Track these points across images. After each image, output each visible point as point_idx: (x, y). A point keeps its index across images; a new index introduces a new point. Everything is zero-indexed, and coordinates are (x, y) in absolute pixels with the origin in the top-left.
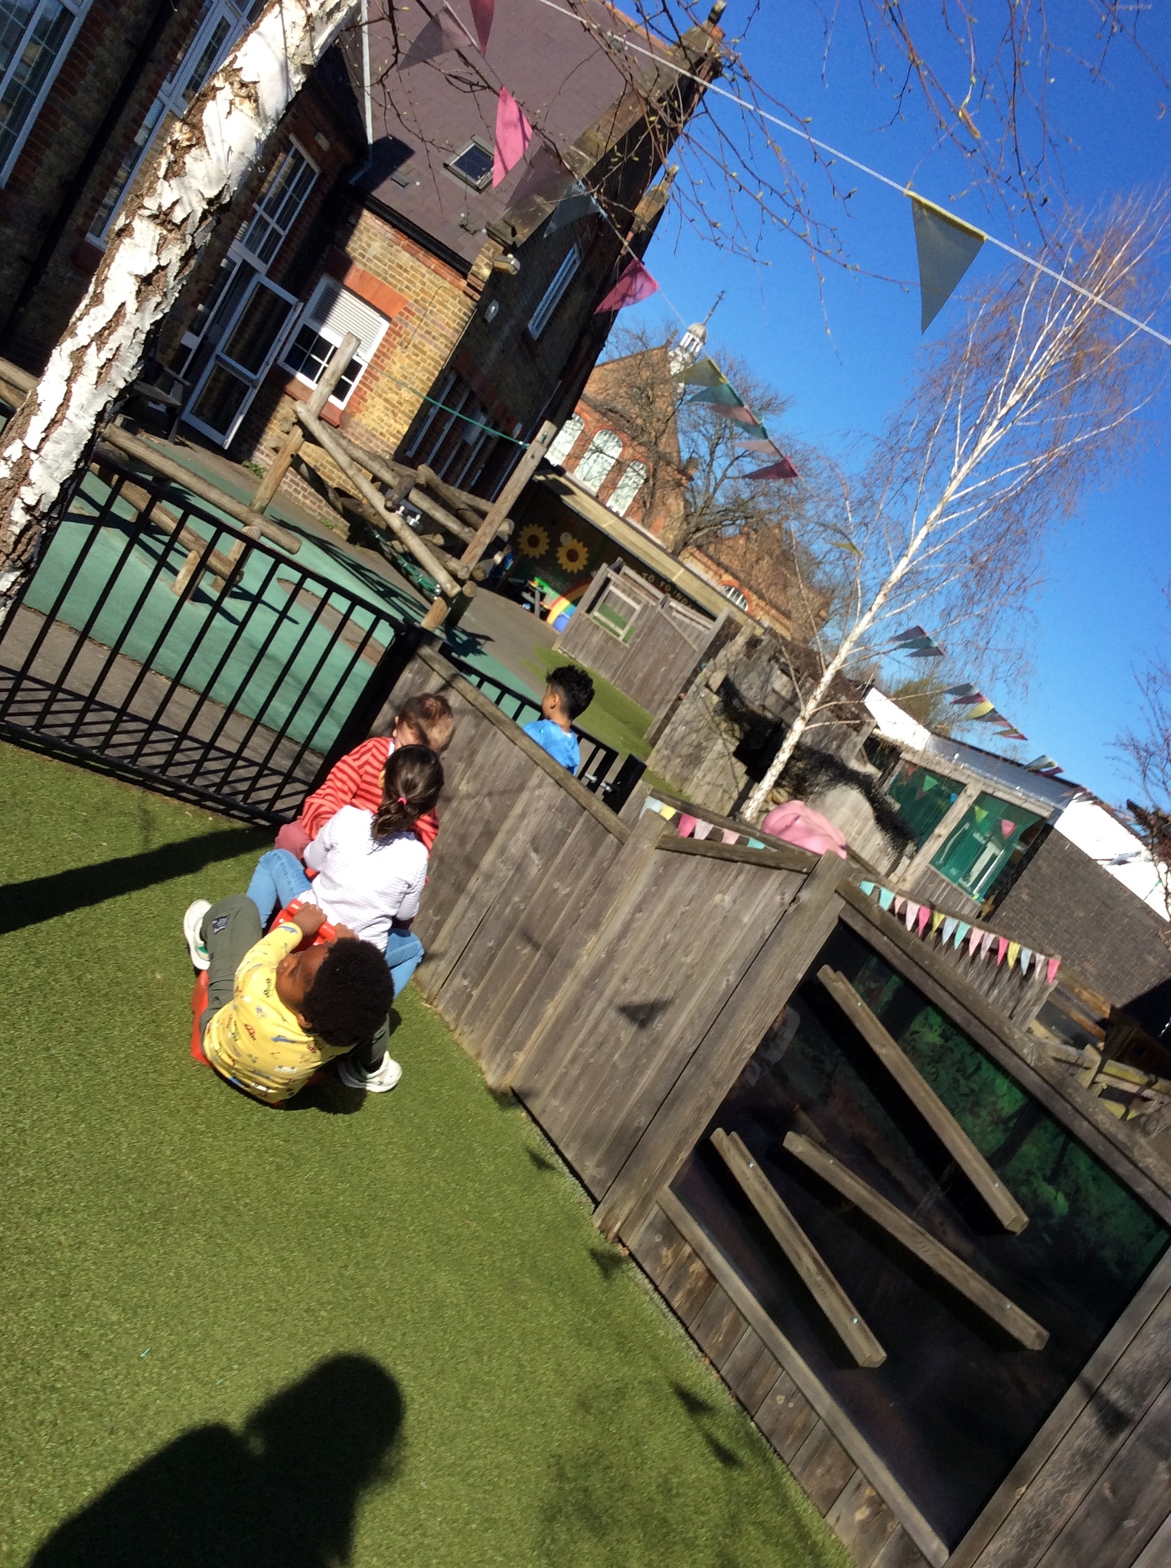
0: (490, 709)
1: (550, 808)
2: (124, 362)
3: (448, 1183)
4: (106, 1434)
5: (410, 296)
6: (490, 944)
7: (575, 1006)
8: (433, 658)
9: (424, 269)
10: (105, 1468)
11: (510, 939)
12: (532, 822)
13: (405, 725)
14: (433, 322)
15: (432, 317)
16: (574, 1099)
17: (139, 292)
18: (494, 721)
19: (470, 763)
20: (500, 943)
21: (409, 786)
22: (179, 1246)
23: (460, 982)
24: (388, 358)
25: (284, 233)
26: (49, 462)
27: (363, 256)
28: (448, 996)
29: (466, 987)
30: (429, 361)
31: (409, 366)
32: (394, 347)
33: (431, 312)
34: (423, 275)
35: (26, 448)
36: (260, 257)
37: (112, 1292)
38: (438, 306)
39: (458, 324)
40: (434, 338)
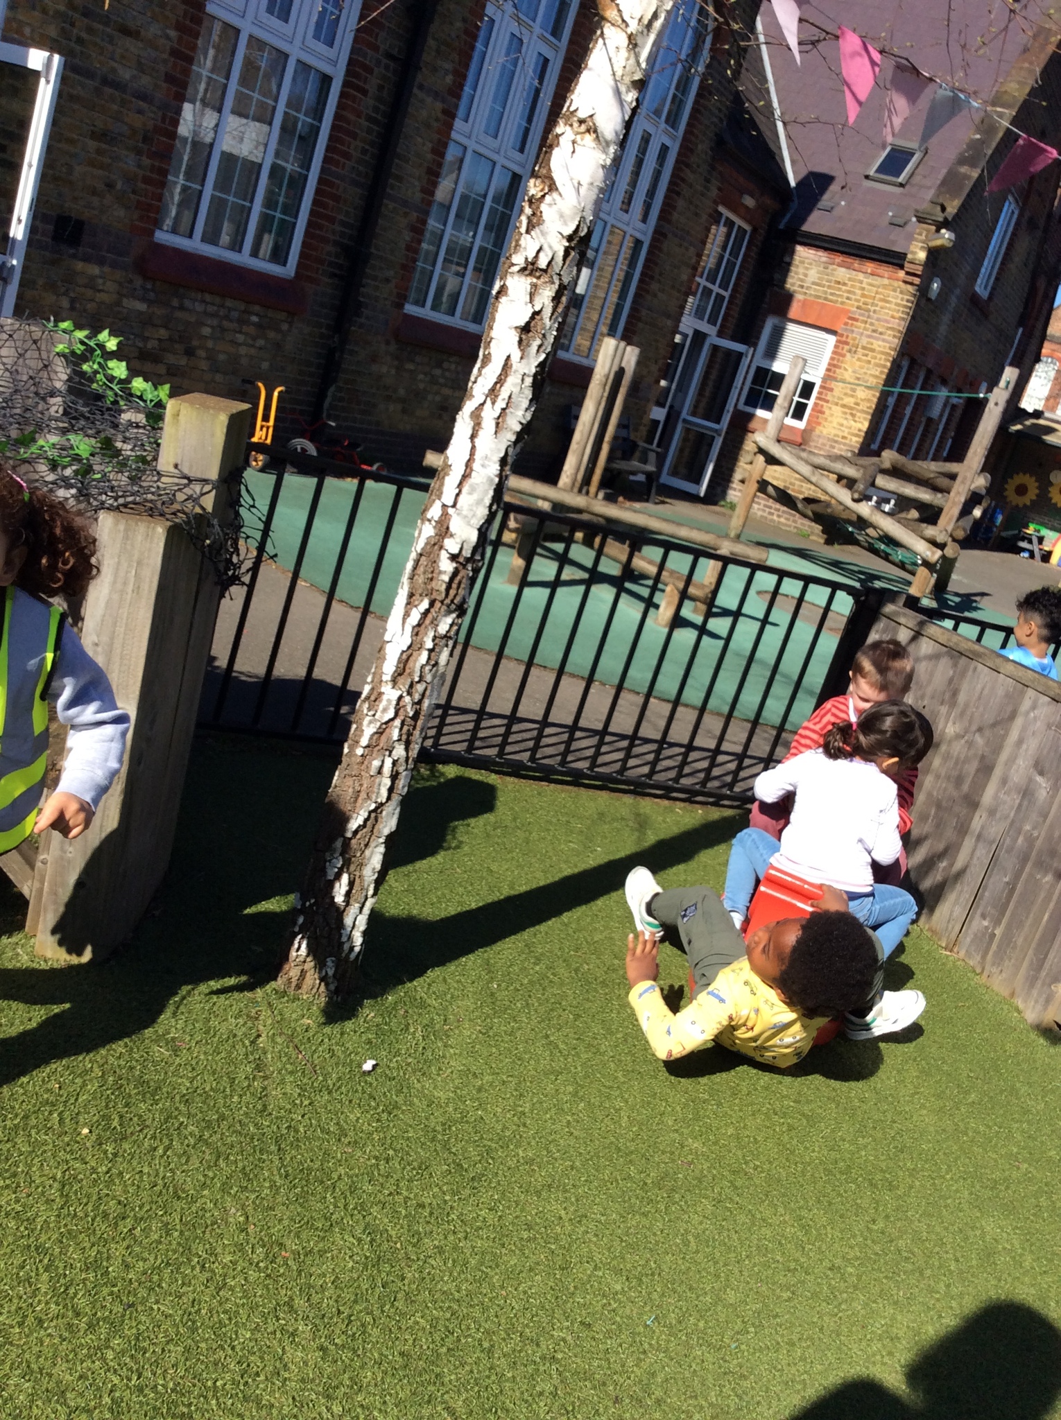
0: (964, 646)
1: (1049, 726)
2: (517, 407)
3: (990, 1128)
4: (610, 1404)
5: (852, 306)
6: (1007, 879)
8: (898, 613)
9: (861, 276)
11: (1027, 869)
12: (1031, 746)
13: (859, 677)
14: (878, 320)
15: (876, 316)
17: (520, 342)
18: (974, 657)
19: (953, 703)
20: (1017, 876)
22: (685, 1212)
23: (979, 924)
24: (839, 367)
25: (726, 294)
26: (464, 513)
27: (802, 287)
28: (968, 939)
29: (987, 928)
30: (879, 356)
31: (861, 367)
32: (844, 356)
33: (875, 312)
34: (861, 282)
35: (444, 506)
36: (709, 322)
37: (615, 1262)
38: (881, 304)
39: (903, 312)
40: (881, 333)
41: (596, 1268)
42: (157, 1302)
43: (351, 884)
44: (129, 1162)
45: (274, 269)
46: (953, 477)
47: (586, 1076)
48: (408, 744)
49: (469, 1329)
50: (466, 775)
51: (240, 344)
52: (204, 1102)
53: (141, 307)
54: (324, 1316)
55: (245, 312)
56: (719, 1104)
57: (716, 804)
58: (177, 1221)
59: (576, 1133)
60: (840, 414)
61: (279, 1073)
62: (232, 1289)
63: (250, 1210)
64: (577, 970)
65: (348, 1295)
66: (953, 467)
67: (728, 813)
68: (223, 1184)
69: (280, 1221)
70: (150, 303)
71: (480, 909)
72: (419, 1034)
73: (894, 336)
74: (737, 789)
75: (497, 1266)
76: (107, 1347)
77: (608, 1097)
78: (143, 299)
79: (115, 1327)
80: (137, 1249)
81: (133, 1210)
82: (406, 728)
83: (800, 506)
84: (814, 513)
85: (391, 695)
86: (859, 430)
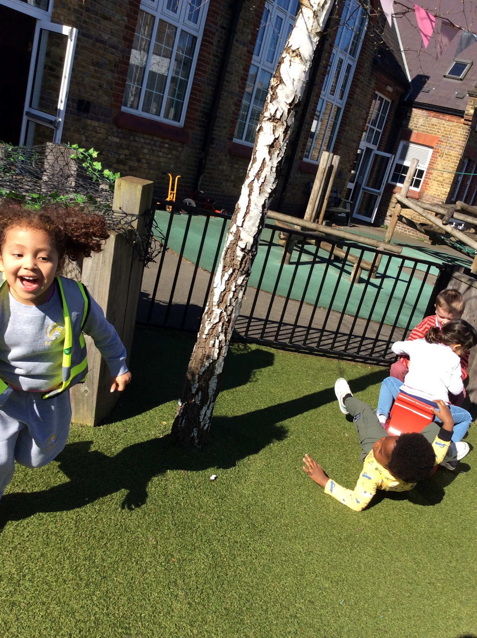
5: (440, 135)
8: (460, 276)
9: (443, 122)
13: (439, 307)
14: (452, 141)
15: (451, 140)
24: (435, 163)
25: (381, 131)
26: (247, 230)
27: (416, 127)
30: (453, 158)
31: (445, 163)
32: (437, 158)
33: (451, 138)
34: (444, 124)
35: (238, 226)
36: (373, 144)
38: (453, 134)
39: (464, 138)
40: (454, 148)
42: (116, 577)
45: (175, 123)
48: (226, 334)
49: (257, 600)
50: (261, 349)
51: (161, 157)
53: (117, 140)
54: (190, 589)
55: (162, 142)
57: (377, 364)
60: (436, 185)
62: (149, 574)
63: (158, 539)
64: (310, 439)
65: (202, 580)
67: (382, 369)
68: (147, 526)
69: (172, 544)
70: (120, 138)
71: (265, 409)
73: (460, 149)
74: (387, 357)
75: (271, 572)
78: (117, 137)
79: (97, 586)
80: (108, 553)
82: (224, 327)
83: (418, 227)
84: (425, 230)
85: (217, 311)
86: (446, 192)
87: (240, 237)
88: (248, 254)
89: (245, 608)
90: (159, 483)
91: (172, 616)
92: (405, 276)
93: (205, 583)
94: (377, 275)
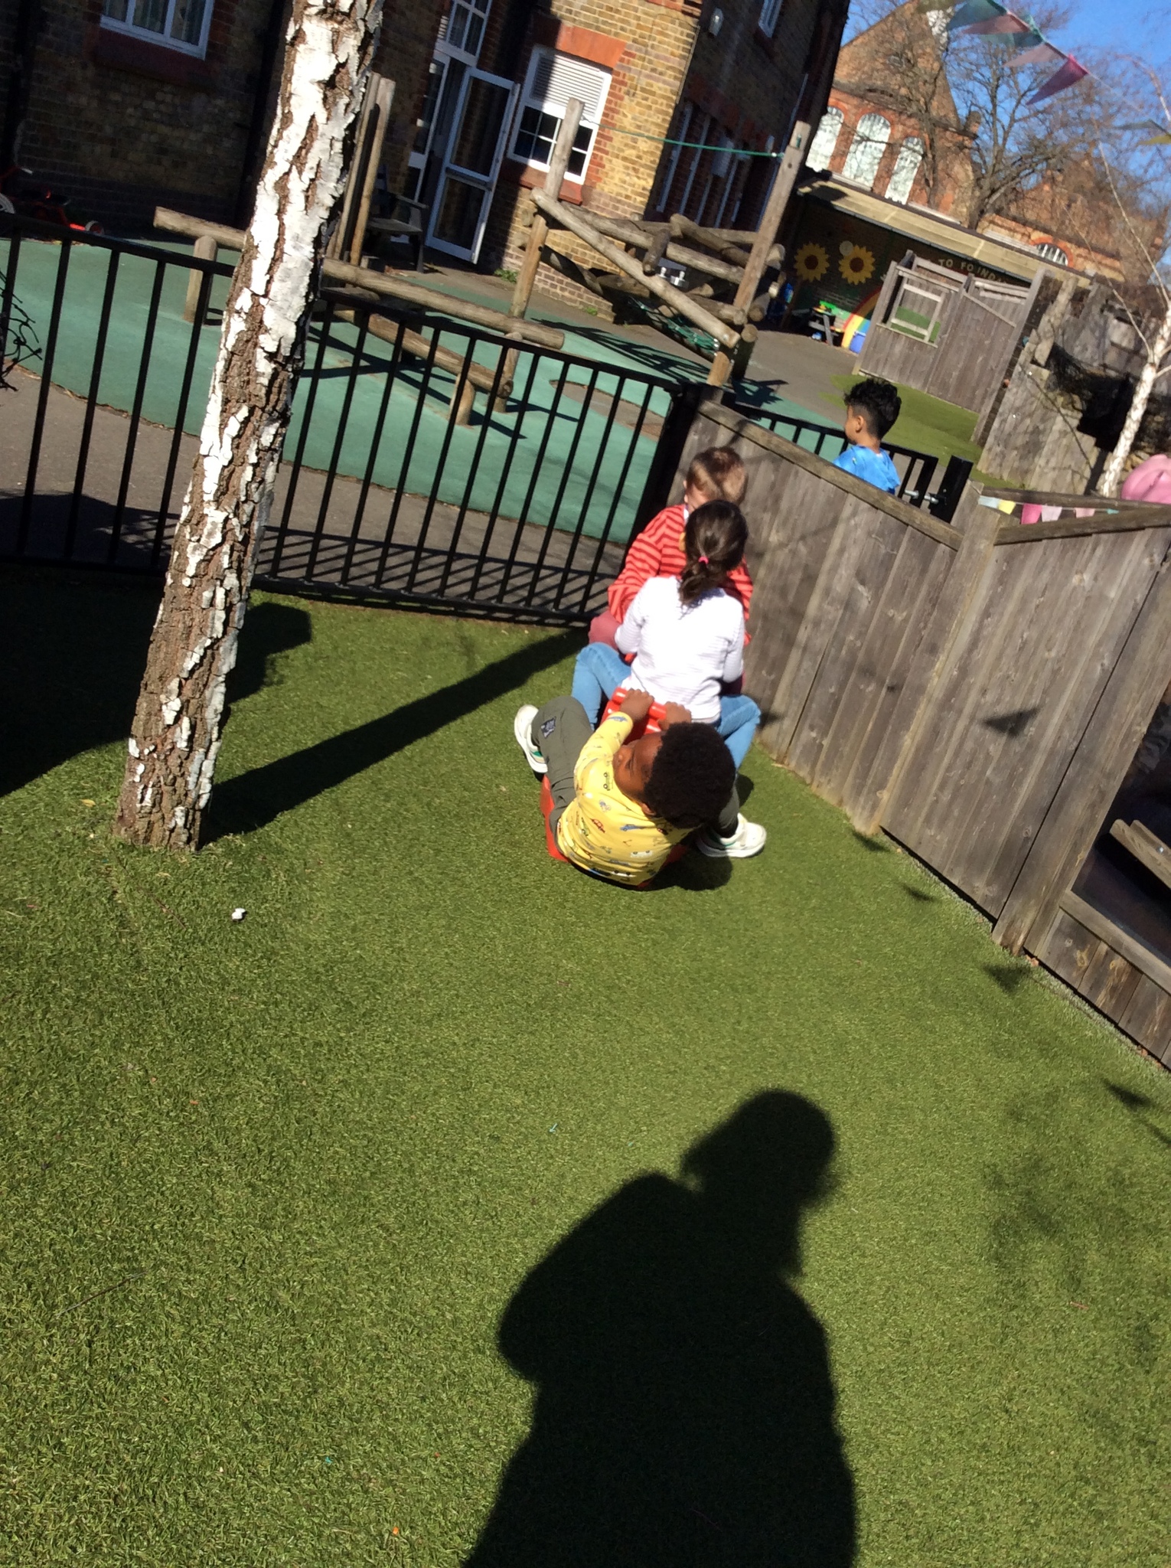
0: (786, 448)
1: (869, 534)
2: (327, 178)
3: (830, 929)
4: (528, 1205)
5: (627, 38)
6: (832, 690)
7: (935, 731)
8: (716, 412)
10: (532, 1235)
11: (851, 680)
12: (853, 554)
13: (694, 488)
14: (657, 57)
15: (654, 52)
16: (950, 824)
17: (325, 99)
18: (793, 460)
19: (775, 509)
20: (842, 686)
21: (710, 544)
22: (569, 1028)
23: (808, 735)
24: (618, 112)
25: (485, 16)
26: (278, 303)
27: (570, 12)
28: (798, 751)
29: (815, 739)
30: (660, 101)
31: (641, 113)
32: (622, 99)
33: (653, 47)
34: (636, 10)
35: (254, 295)
36: (466, 49)
37: (512, 1079)
38: (659, 37)
39: (684, 49)
40: (661, 74)
41: (495, 1086)
42: (74, 1160)
43: (193, 728)
44: (9, 1029)
46: (747, 248)
47: (457, 909)
48: (239, 572)
49: (386, 1153)
50: (274, 601)
52: (73, 963)
54: (245, 1156)
56: (586, 926)
57: (541, 623)
58: (74, 1082)
59: (456, 964)
60: (622, 169)
61: (146, 928)
62: (148, 1139)
63: (149, 1065)
64: (429, 804)
65: (265, 1134)
66: (746, 236)
67: (554, 632)
68: (114, 1041)
69: (181, 1071)
71: (317, 748)
72: (282, 878)
73: (676, 78)
74: (561, 607)
75: (403, 1093)
76: (36, 1206)
77: (481, 928)
79: (38, 1185)
80: (40, 1112)
81: (25, 1075)
82: (236, 554)
83: (587, 278)
84: (603, 287)
85: (215, 516)
86: (644, 189)
87: (261, 322)
88: (284, 367)
89: (368, 1174)
90: (117, 943)
91: (221, 1216)
92: (570, 405)
93: (273, 1139)
94: (509, 403)
